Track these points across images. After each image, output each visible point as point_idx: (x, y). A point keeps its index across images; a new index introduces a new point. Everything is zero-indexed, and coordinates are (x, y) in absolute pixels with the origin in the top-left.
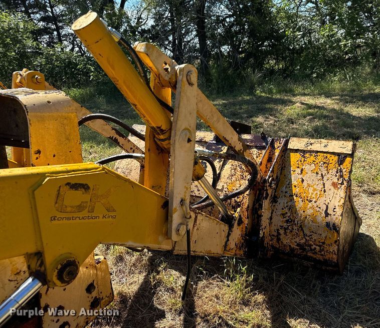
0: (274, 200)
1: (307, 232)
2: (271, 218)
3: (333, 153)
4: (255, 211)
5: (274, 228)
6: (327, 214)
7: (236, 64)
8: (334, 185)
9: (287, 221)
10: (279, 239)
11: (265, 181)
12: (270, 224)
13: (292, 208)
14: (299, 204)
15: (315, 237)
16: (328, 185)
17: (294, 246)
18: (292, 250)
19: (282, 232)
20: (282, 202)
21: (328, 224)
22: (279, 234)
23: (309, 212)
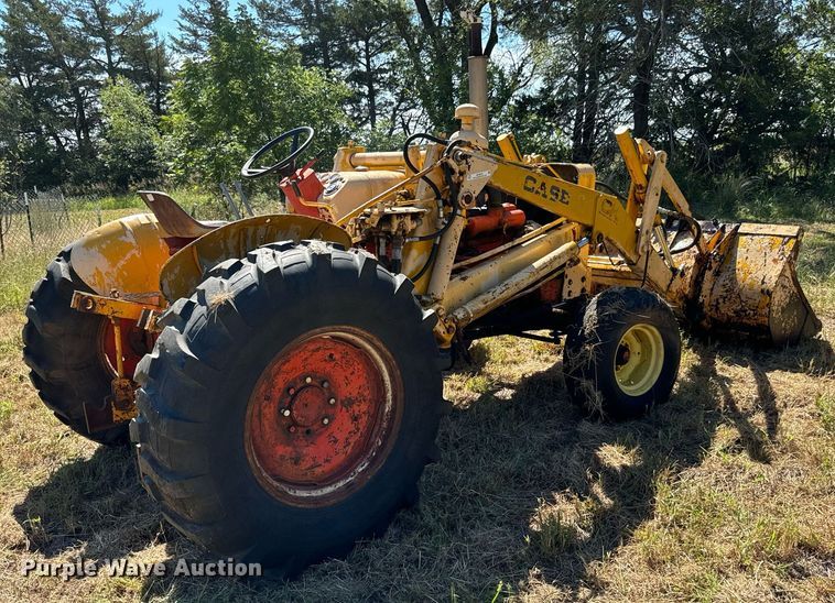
0: (717, 274)
1: (743, 298)
2: (712, 289)
3: (780, 236)
4: (697, 282)
5: (713, 298)
6: (763, 283)
7: (703, 163)
8: (775, 261)
9: (727, 291)
10: (717, 309)
11: (710, 255)
12: (711, 294)
13: (733, 279)
14: (740, 275)
15: (750, 302)
16: (769, 260)
17: (731, 314)
18: (729, 318)
19: (721, 301)
20: (724, 275)
21: (762, 291)
22: (718, 303)
23: (748, 281)
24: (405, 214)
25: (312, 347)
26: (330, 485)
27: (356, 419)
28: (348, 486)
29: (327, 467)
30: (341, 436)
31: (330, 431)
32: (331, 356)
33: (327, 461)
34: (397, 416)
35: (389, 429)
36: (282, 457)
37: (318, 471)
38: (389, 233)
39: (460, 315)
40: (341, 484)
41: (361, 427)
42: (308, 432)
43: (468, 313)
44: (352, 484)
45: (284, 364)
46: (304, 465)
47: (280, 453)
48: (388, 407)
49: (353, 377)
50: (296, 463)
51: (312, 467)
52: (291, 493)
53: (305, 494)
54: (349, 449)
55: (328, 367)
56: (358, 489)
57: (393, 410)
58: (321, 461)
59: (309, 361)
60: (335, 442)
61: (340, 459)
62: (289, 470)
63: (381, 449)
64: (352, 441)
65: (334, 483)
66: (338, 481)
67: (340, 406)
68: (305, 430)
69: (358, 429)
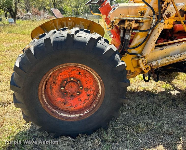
24: (132, 20)
25: (71, 69)
26: (74, 114)
27: (89, 95)
28: (80, 117)
29: (75, 108)
30: (83, 100)
31: (79, 97)
32: (80, 73)
33: (76, 106)
34: (101, 99)
35: (98, 102)
36: (60, 102)
37: (72, 108)
38: (124, 28)
39: (154, 63)
40: (78, 115)
41: (90, 98)
42: (72, 95)
43: (158, 63)
44: (81, 117)
45: (60, 73)
46: (67, 106)
47: (59, 100)
48: (99, 95)
49: (88, 82)
50: (65, 104)
51: (70, 107)
52: (59, 114)
53: (64, 115)
54: (85, 104)
55: (79, 76)
56: (82, 119)
57: (101, 97)
58: (74, 106)
59: (71, 73)
60: (80, 101)
61: (81, 106)
62: (62, 106)
63: (94, 108)
64: (86, 102)
65: (75, 114)
66: (77, 114)
67: (84, 90)
68: (71, 94)
69: (89, 99)
